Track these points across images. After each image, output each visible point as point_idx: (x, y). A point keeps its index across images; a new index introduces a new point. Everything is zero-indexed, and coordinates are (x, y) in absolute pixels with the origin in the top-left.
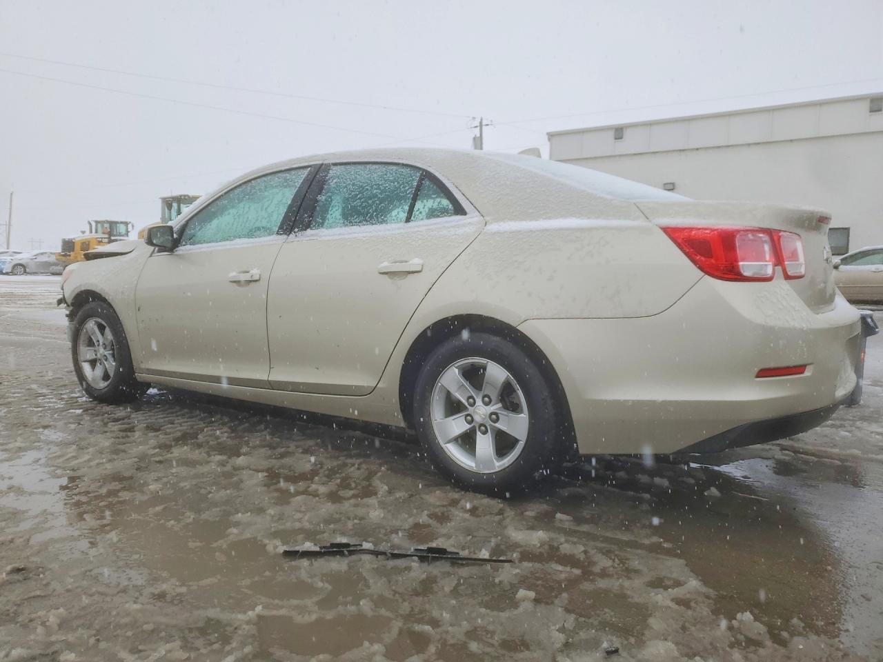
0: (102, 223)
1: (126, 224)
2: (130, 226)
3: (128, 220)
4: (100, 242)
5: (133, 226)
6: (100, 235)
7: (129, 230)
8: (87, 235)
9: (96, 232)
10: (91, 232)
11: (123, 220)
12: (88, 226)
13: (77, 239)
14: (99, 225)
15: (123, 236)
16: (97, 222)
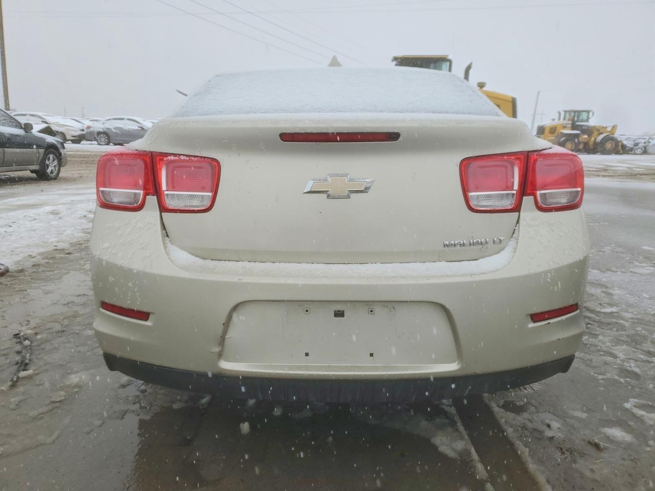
0: (570, 112)
1: (588, 112)
2: (591, 114)
3: (590, 109)
4: (564, 127)
5: (593, 114)
6: (566, 122)
7: (590, 117)
8: (556, 122)
9: (564, 119)
10: (559, 119)
11: (586, 109)
12: (557, 115)
13: (547, 125)
14: (567, 114)
15: (585, 121)
16: (566, 112)
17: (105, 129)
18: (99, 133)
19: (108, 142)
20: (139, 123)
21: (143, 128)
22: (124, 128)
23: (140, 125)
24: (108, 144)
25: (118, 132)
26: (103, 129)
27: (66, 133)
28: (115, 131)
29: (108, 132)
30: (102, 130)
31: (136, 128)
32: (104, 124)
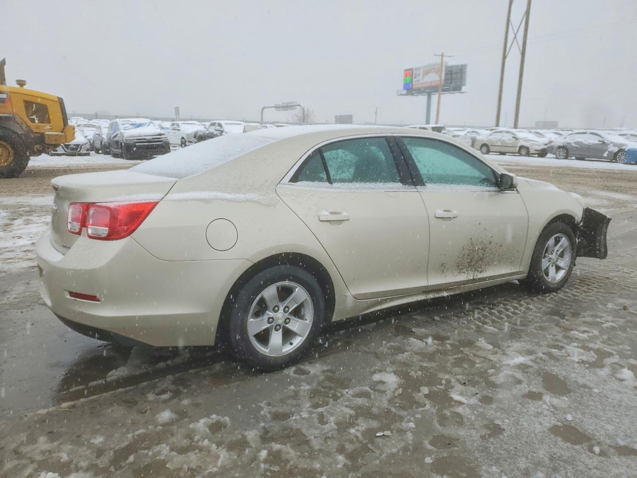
17: (565, 144)
18: (560, 147)
19: (566, 156)
20: (601, 137)
21: (604, 143)
22: (585, 142)
23: (601, 139)
24: (566, 158)
25: (578, 146)
26: (564, 143)
27: (530, 148)
28: (575, 145)
29: (568, 147)
30: (562, 145)
31: (596, 142)
32: (565, 138)
